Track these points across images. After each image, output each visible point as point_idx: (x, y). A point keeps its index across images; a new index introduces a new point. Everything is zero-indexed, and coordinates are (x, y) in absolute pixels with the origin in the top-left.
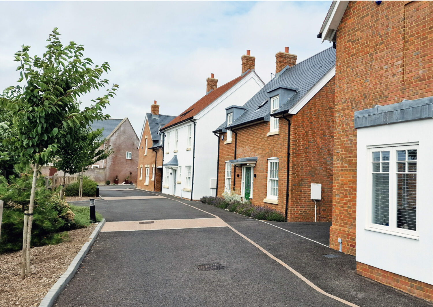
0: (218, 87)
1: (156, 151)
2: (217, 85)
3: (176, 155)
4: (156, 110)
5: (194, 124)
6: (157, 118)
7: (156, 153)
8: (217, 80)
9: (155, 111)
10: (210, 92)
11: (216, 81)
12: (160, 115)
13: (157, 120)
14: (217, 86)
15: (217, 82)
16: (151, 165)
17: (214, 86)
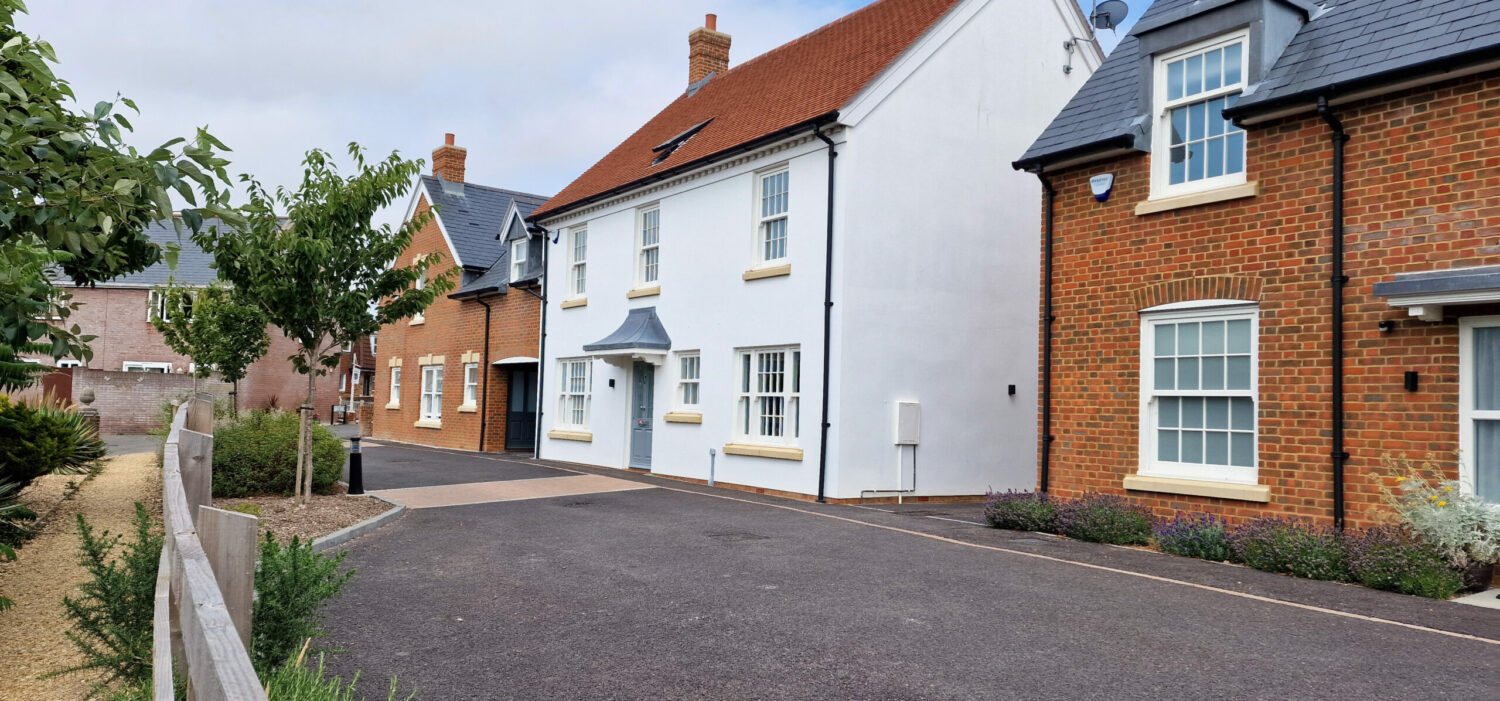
0: (732, 65)
1: (484, 304)
2: (730, 58)
3: (654, 308)
4: (456, 164)
5: (826, 152)
6: (461, 194)
7: (488, 311)
8: (730, 40)
9: (451, 167)
10: (706, 79)
11: (724, 43)
12: (468, 187)
13: (461, 201)
14: (727, 61)
15: (729, 45)
16: (454, 354)
17: (718, 59)
